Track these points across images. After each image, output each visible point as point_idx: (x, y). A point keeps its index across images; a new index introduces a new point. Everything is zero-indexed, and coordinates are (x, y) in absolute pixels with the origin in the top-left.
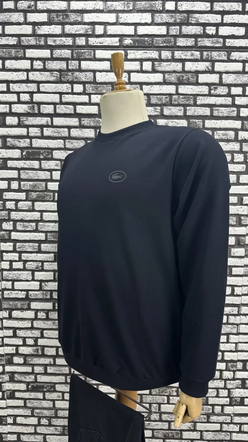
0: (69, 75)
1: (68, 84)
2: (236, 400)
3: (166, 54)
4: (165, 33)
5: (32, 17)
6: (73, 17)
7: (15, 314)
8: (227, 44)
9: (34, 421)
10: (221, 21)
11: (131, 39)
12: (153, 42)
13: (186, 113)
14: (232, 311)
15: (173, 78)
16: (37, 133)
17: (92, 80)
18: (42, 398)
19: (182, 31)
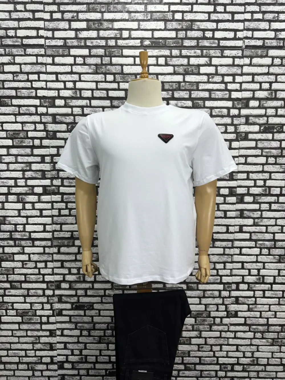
0: (103, 68)
1: (102, 75)
2: (231, 313)
3: (175, 52)
4: (175, 36)
5: (75, 25)
6: (106, 24)
7: (63, 250)
8: (221, 45)
9: (77, 332)
10: (216, 28)
11: (150, 41)
12: (165, 43)
13: (191, 96)
14: (228, 245)
15: (181, 70)
16: (79, 111)
17: (120, 72)
18: (83, 314)
19: (188, 35)
